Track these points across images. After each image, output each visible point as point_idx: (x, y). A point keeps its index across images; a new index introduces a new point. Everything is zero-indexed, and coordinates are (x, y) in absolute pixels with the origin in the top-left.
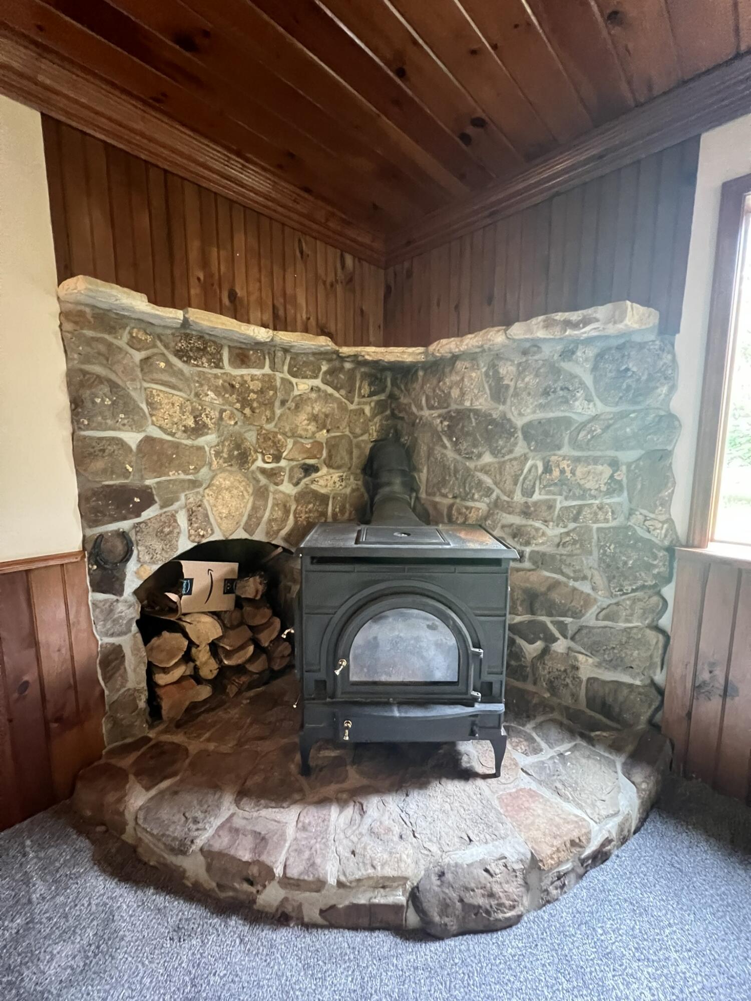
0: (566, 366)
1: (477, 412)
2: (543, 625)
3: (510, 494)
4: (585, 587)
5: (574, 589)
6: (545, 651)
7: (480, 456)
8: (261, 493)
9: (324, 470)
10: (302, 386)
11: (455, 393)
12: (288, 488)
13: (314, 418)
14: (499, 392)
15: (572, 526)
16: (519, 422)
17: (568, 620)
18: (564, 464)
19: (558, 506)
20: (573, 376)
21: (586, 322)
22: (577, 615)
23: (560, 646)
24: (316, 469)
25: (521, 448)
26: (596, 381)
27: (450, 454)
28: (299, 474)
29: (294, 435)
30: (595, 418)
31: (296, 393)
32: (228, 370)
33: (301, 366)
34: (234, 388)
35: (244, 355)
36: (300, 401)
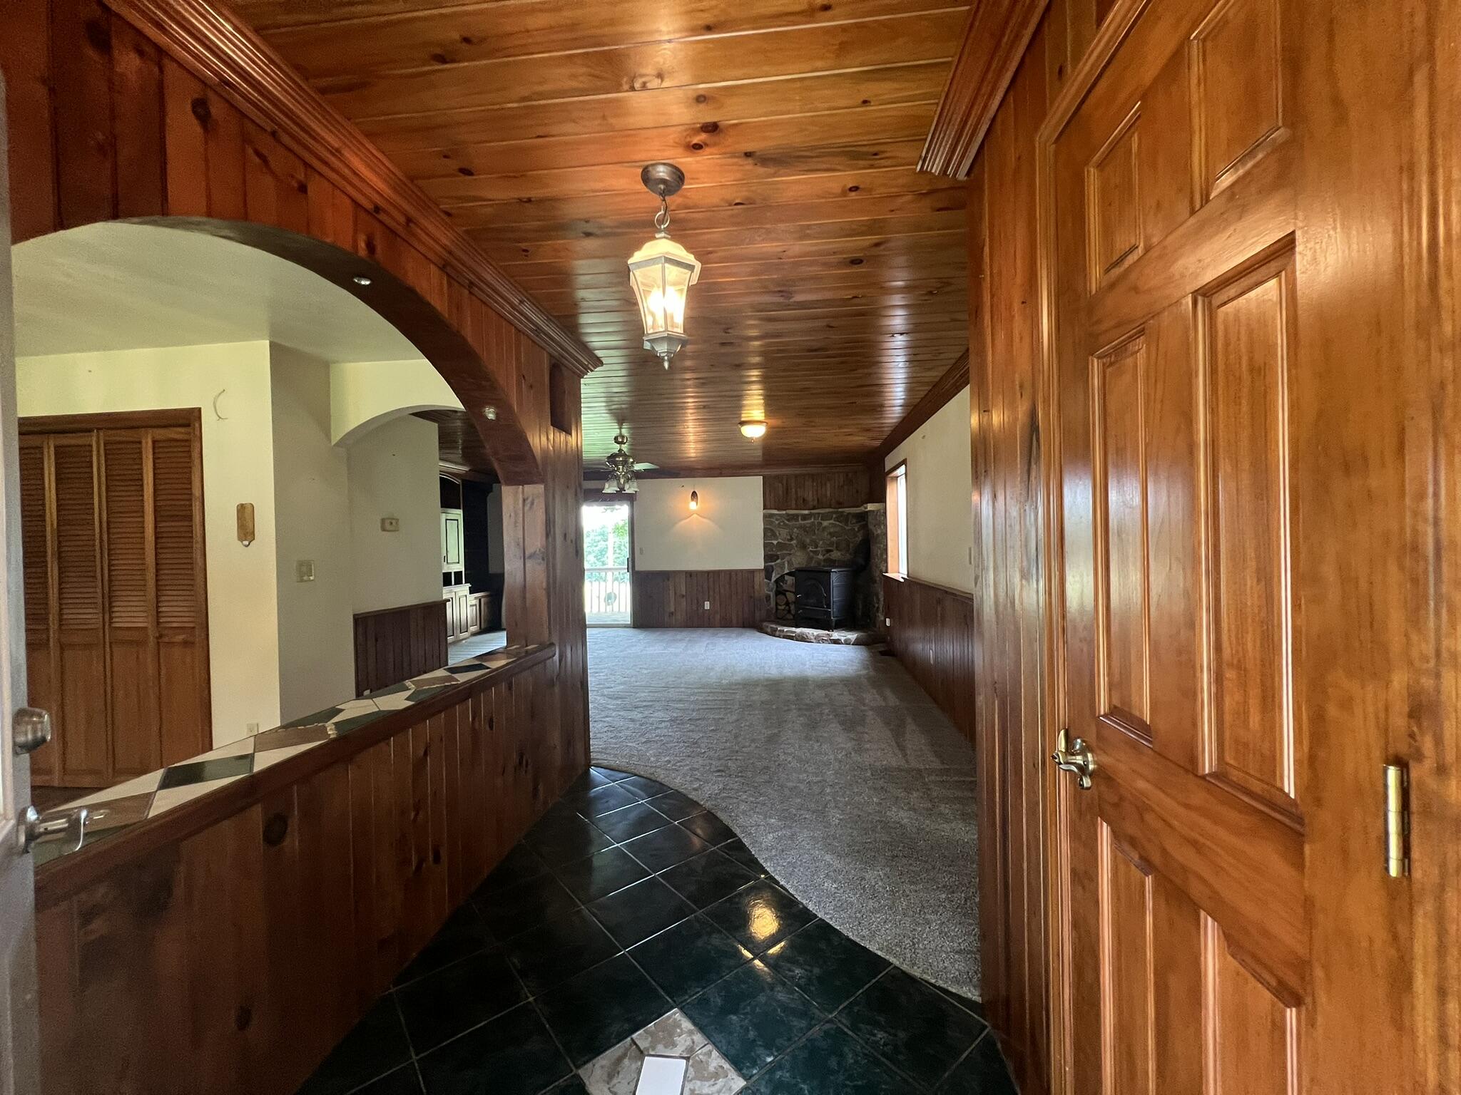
8: (811, 559)
9: (835, 551)
10: (825, 523)
13: (830, 533)
24: (831, 551)
28: (824, 552)
29: (824, 539)
31: (823, 526)
32: (801, 522)
33: (825, 517)
34: (800, 527)
35: (805, 517)
36: (825, 528)
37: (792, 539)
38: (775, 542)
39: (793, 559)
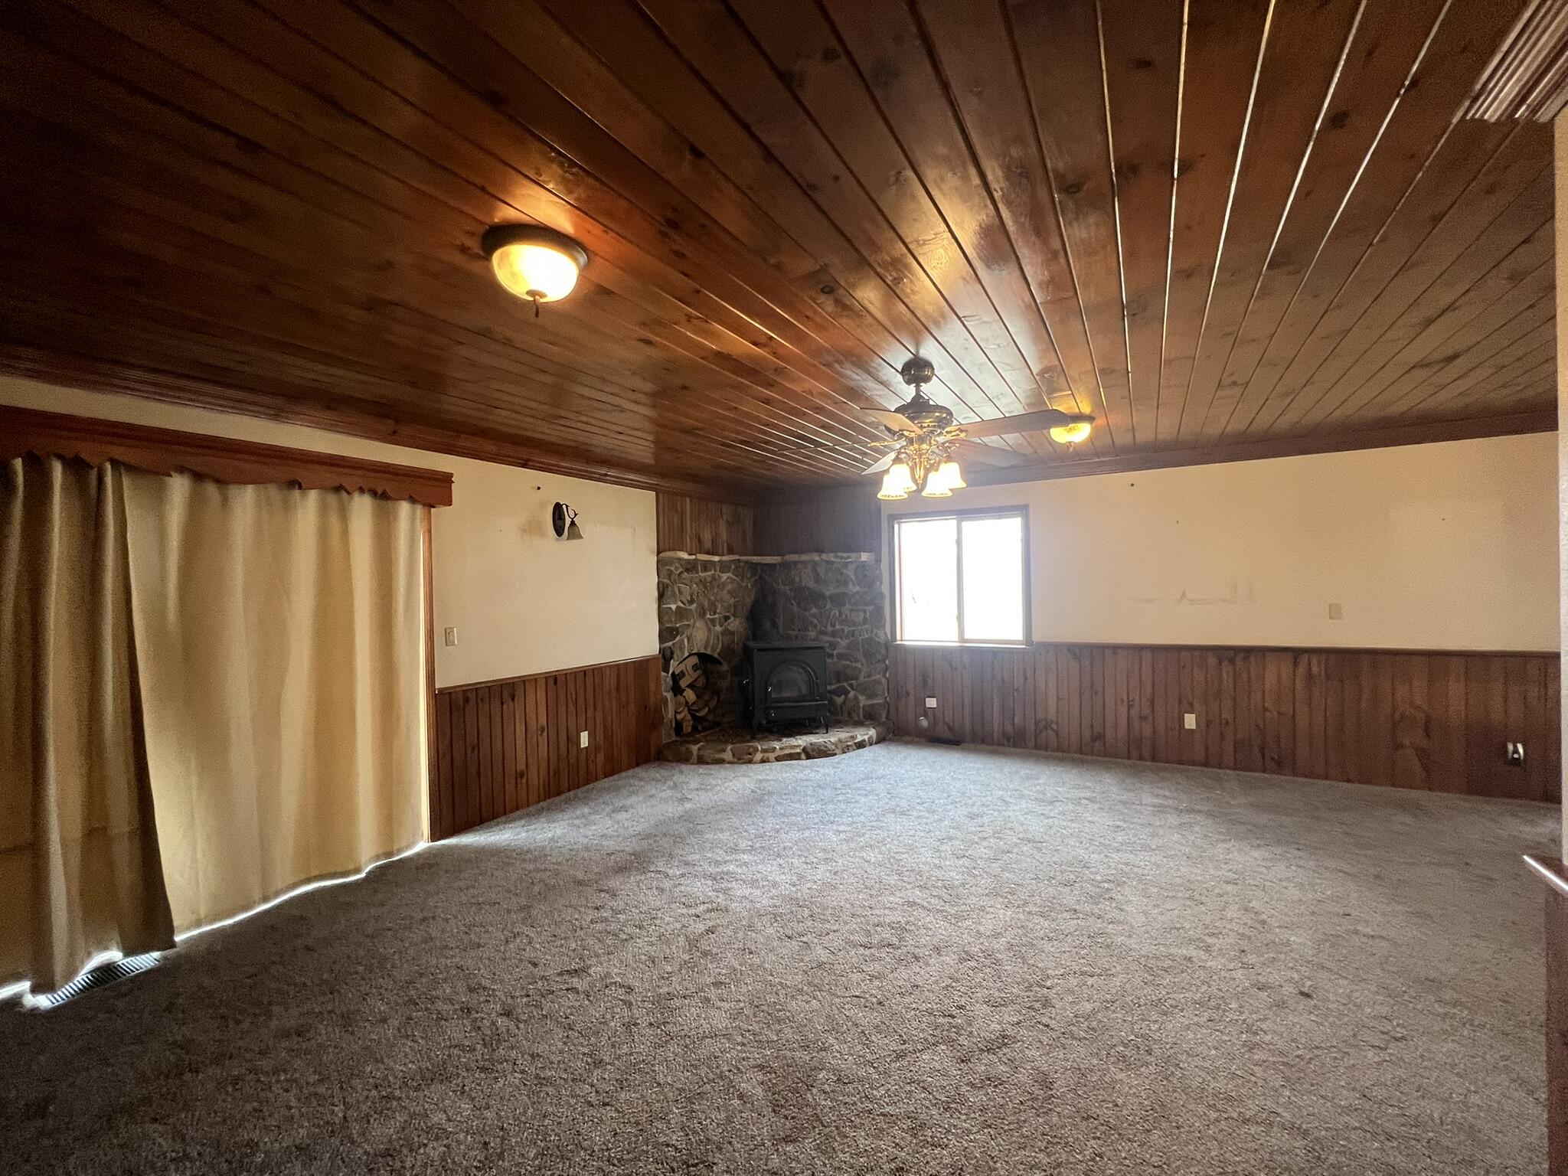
0: (845, 571)
1: (808, 588)
2: (844, 687)
3: (826, 627)
4: (858, 665)
5: (855, 667)
6: (846, 698)
7: (811, 608)
8: (709, 630)
9: (732, 618)
10: (724, 576)
11: (797, 579)
12: (718, 628)
13: (729, 592)
14: (818, 579)
15: (851, 639)
16: (827, 593)
17: (854, 682)
18: (847, 612)
19: (846, 631)
20: (848, 576)
21: (849, 557)
22: (856, 679)
23: (852, 694)
24: (729, 618)
25: (828, 606)
26: (856, 578)
27: (795, 608)
28: (723, 620)
29: (722, 601)
30: (857, 593)
31: (722, 580)
32: (701, 574)
33: (724, 567)
34: (702, 582)
35: (706, 566)
36: (724, 584)
37: (691, 602)
38: (674, 607)
39: (694, 633)
